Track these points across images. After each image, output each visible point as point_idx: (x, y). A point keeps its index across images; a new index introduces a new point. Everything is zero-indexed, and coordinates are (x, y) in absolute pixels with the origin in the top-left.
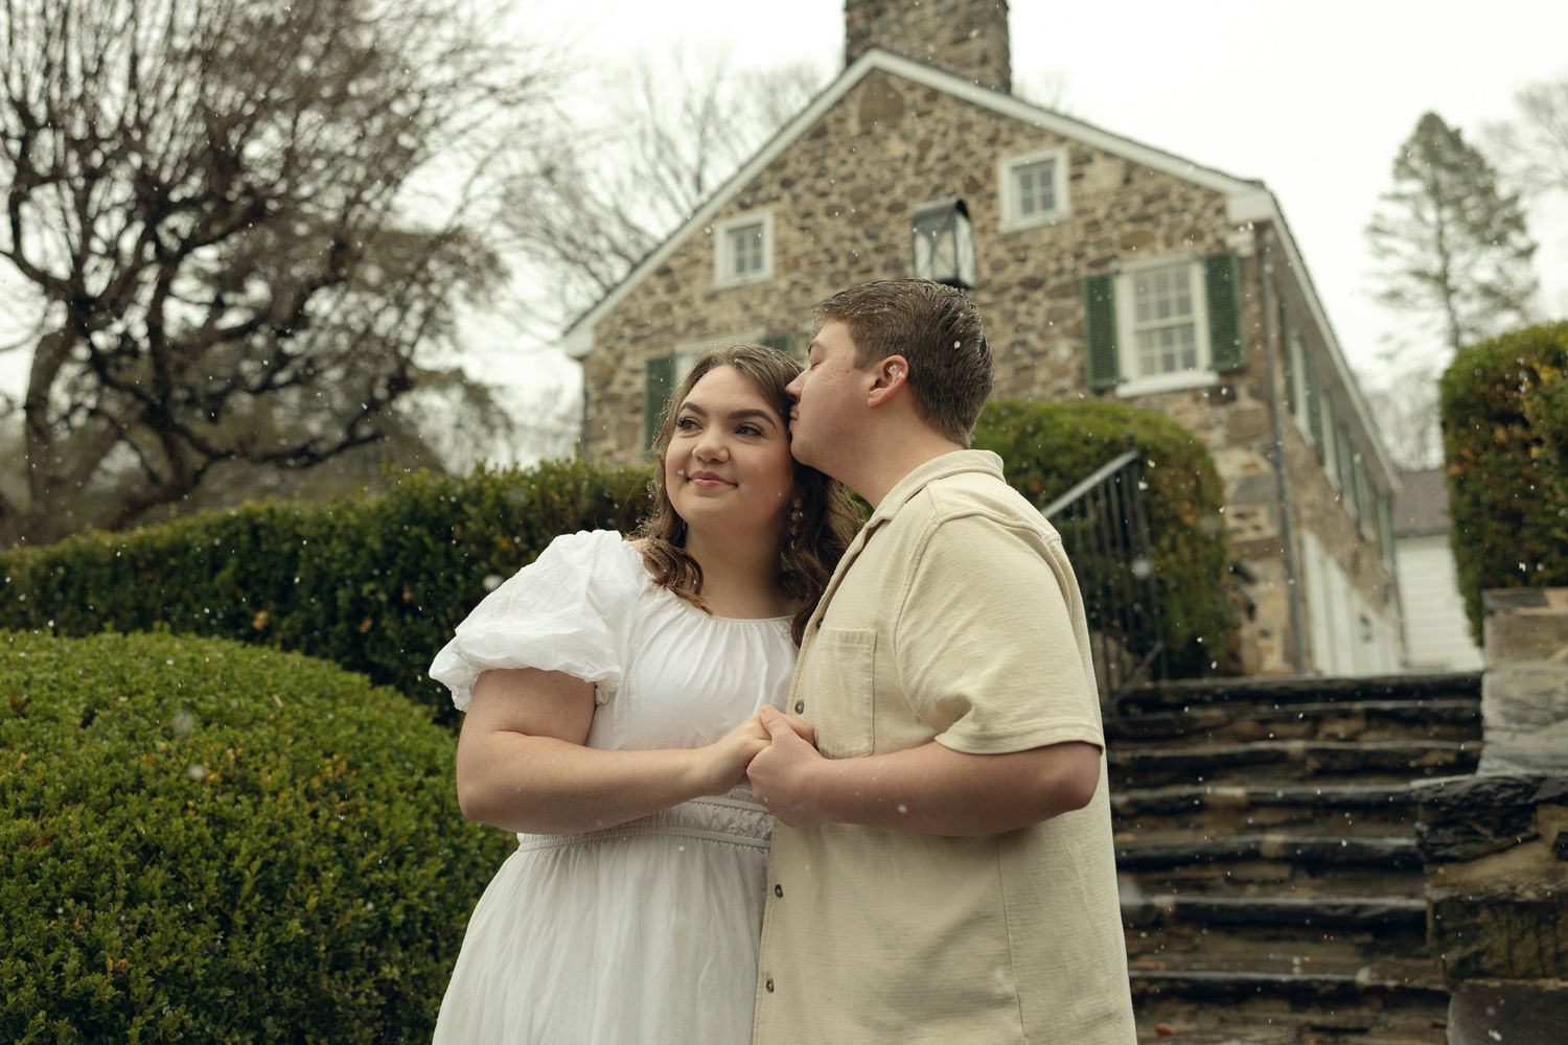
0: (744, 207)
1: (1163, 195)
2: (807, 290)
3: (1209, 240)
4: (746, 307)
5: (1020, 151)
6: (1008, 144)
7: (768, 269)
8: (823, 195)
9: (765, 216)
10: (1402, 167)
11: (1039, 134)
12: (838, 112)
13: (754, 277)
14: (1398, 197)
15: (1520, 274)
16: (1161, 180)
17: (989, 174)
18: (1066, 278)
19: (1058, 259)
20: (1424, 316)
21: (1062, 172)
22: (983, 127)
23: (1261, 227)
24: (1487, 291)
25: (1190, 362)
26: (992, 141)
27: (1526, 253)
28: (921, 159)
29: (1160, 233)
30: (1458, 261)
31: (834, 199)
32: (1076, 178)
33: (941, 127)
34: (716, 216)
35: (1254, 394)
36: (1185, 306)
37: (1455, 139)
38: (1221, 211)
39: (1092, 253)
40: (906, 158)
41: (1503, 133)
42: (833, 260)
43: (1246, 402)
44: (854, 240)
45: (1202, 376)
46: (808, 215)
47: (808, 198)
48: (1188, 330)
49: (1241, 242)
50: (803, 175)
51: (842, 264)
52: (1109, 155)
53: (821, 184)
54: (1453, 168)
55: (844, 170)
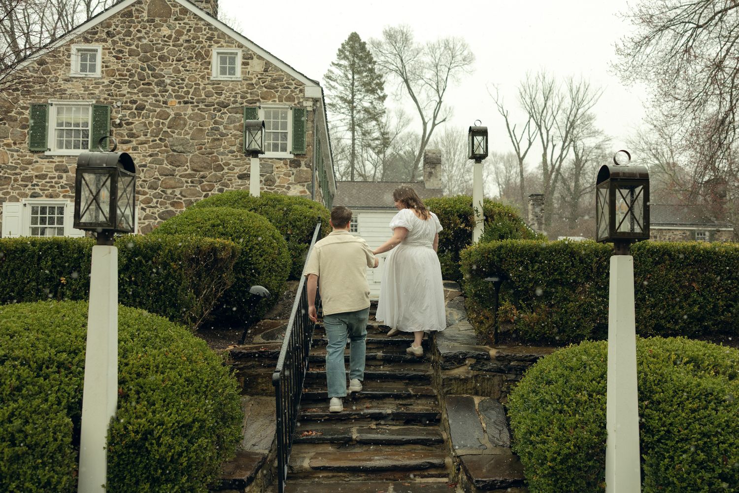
0: (87, 41)
1: (280, 80)
2: (118, 87)
3: (296, 102)
4: (86, 89)
5: (222, 46)
6: (217, 42)
7: (98, 73)
8: (128, 44)
9: (99, 47)
10: (341, 53)
11: (230, 41)
12: (137, 7)
13: (91, 75)
14: (339, 65)
15: (379, 106)
16: (280, 73)
17: (208, 54)
18: (238, 105)
19: (235, 97)
20: (343, 116)
21: (239, 60)
22: (206, 32)
23: (316, 101)
24: (366, 110)
25: (284, 149)
26: (210, 39)
27: (382, 98)
28: (177, 39)
29: (277, 95)
30: (358, 96)
31: (133, 47)
32: (244, 64)
33: (187, 27)
34: (72, 41)
35: (308, 166)
36: (284, 126)
37: (363, 46)
38: (301, 91)
39: (249, 97)
40: (170, 37)
41: (378, 45)
42: (132, 75)
43: (303, 168)
44: (143, 69)
45: (288, 155)
46: (121, 52)
47: (120, 43)
48: (285, 136)
49: (308, 105)
50: (119, 33)
51: (136, 78)
52: (260, 57)
53: (128, 39)
54: (361, 59)
55: (139, 35)
